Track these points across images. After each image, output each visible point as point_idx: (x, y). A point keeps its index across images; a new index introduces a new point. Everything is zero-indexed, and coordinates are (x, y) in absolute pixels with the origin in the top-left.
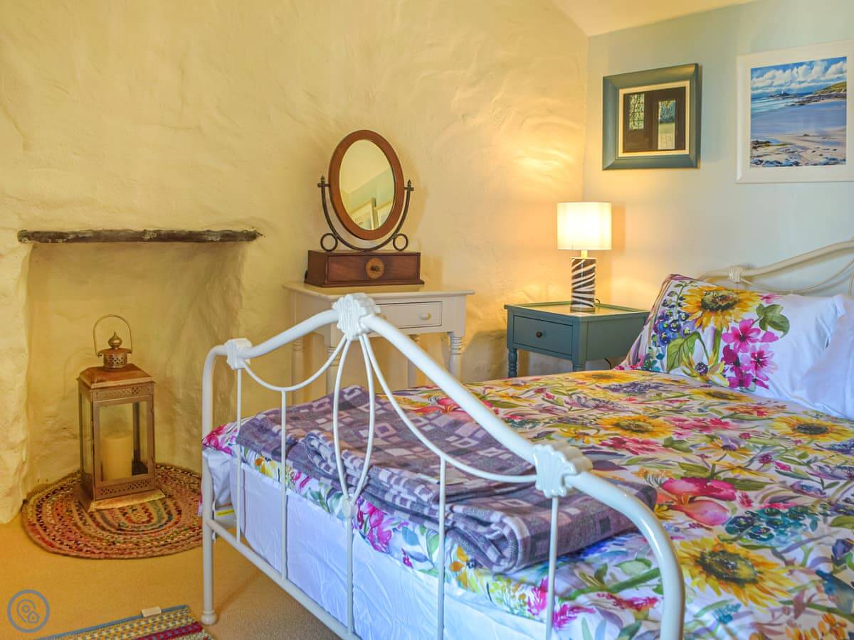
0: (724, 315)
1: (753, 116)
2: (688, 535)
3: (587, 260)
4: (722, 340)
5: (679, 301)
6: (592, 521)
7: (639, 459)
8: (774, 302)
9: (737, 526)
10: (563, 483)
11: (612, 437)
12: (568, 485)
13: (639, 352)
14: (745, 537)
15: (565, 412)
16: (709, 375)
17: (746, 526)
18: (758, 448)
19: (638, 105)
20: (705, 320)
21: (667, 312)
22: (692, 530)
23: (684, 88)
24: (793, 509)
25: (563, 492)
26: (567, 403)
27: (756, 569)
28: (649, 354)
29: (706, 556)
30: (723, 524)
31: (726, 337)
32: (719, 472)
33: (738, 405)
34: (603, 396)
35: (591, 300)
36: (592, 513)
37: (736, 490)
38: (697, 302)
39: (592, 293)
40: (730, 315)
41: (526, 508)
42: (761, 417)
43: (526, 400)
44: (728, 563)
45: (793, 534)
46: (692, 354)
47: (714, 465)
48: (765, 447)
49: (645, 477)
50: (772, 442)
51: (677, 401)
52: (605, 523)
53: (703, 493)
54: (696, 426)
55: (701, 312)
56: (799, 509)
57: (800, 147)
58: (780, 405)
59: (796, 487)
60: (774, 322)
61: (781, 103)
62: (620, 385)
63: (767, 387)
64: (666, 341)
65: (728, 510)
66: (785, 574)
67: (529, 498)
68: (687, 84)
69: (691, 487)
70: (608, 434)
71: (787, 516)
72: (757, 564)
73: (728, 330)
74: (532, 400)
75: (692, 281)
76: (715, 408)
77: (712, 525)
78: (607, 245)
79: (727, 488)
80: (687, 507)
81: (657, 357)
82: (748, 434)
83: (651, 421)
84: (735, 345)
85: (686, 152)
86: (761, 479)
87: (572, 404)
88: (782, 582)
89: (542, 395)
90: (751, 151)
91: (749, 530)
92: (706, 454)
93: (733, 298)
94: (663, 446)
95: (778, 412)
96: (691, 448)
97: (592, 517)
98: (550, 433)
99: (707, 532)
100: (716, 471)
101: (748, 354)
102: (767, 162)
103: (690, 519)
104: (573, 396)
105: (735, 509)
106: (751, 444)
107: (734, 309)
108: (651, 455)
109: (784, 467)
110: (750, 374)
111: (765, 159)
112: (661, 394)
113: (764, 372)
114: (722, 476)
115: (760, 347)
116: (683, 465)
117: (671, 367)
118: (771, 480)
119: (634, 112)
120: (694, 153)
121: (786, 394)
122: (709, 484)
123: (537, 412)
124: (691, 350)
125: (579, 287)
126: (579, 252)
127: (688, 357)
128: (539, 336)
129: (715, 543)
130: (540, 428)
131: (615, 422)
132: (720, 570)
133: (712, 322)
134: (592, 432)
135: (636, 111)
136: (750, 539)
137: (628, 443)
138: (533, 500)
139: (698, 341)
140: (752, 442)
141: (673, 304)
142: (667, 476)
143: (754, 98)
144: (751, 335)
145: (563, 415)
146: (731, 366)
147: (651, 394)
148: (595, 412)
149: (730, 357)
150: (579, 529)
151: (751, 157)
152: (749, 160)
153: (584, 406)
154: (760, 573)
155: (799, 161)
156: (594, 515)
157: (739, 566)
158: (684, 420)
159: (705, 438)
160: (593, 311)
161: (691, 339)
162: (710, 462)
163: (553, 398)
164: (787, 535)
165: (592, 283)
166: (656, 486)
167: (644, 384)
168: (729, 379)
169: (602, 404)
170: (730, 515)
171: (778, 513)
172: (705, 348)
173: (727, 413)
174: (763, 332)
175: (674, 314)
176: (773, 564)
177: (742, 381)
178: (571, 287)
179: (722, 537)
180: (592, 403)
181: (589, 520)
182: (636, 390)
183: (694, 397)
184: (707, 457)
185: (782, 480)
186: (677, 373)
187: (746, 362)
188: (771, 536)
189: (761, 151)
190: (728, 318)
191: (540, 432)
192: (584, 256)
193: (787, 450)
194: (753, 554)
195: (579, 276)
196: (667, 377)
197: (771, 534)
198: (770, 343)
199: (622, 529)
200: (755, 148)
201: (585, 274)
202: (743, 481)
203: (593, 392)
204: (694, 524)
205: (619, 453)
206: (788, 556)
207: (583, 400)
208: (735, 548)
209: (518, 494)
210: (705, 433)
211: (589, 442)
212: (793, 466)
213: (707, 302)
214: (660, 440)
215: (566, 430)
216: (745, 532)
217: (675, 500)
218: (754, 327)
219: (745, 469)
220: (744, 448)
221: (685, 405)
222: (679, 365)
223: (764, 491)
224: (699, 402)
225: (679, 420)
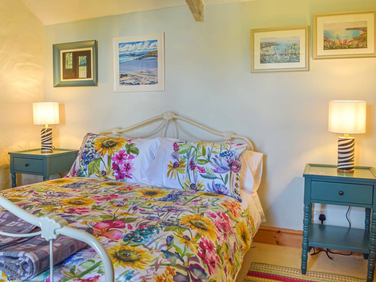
0: (112, 149)
1: (120, 63)
2: (108, 246)
3: (48, 129)
4: (112, 160)
5: (92, 145)
6: (66, 248)
7: (82, 216)
8: (132, 142)
9: (128, 238)
10: (55, 233)
11: (68, 208)
12: (57, 234)
13: (75, 169)
14: (131, 242)
15: (44, 200)
16: (107, 176)
17: (132, 238)
18: (131, 204)
19: (69, 58)
20: (104, 152)
21: (87, 150)
22: (110, 243)
23: (90, 51)
24: (149, 227)
25: (55, 237)
26: (45, 196)
27: (138, 254)
28: (80, 169)
29: (117, 253)
30: (122, 239)
31: (113, 159)
32: (118, 217)
33: (121, 187)
34: (61, 190)
35: (50, 147)
36: (66, 244)
37: (125, 223)
38: (100, 145)
39: (51, 144)
40: (115, 149)
41: (34, 247)
42: (131, 191)
43: (25, 197)
44: (127, 254)
45: (151, 237)
46: (99, 167)
47: (115, 214)
48: (134, 203)
49: (86, 224)
50: (137, 201)
51: (95, 188)
52: (72, 247)
53: (112, 227)
54: (105, 198)
55: (102, 149)
56: (151, 226)
57: (140, 77)
58: (137, 185)
59: (149, 218)
60: (132, 150)
61: (132, 58)
62: (68, 185)
63: (131, 178)
64: (87, 163)
65: (123, 232)
66: (150, 254)
67: (34, 242)
68: (91, 49)
69: (106, 225)
70: (67, 207)
71: (147, 230)
72: (138, 252)
73: (114, 155)
74: (28, 196)
75: (97, 135)
76: (112, 189)
77: (118, 239)
78: (57, 121)
79: (121, 223)
80: (106, 234)
81: (84, 170)
82: (127, 199)
83: (85, 199)
84: (117, 162)
85: (92, 79)
86: (134, 217)
87: (48, 196)
88: (149, 258)
89: (32, 194)
90: (120, 78)
91: (133, 239)
92: (111, 210)
93: (115, 142)
94: (92, 209)
95: (138, 188)
96: (104, 208)
97: (66, 246)
98: (39, 210)
99: (116, 243)
100: (116, 216)
101: (123, 165)
102: (126, 83)
103: (108, 239)
104: (47, 192)
105: (126, 231)
106: (129, 203)
107: (116, 146)
108: (87, 214)
109: (143, 211)
110: (124, 173)
111: (125, 82)
112: (87, 186)
113: (130, 172)
114: (119, 218)
115: (128, 161)
116: (102, 216)
117: (90, 174)
118: (138, 216)
119: (68, 61)
120: (95, 79)
121: (139, 180)
122: (114, 222)
123: (31, 202)
124: (99, 165)
125: (45, 141)
126: (44, 125)
127: (98, 169)
128: (26, 166)
129: (120, 247)
130: (34, 209)
131: (69, 201)
132: (124, 258)
133: (107, 153)
134: (59, 207)
135: (68, 60)
136: (133, 243)
137: (76, 210)
138: (37, 243)
139: (101, 161)
140: (128, 202)
141: (89, 146)
142: (95, 222)
143: (120, 56)
144: (124, 157)
145: (44, 201)
146: (116, 171)
147: (83, 187)
148: (59, 198)
149: (116, 167)
150: (61, 252)
151: (120, 81)
152: (119, 82)
153: (53, 196)
154: (140, 256)
155: (139, 83)
156: (67, 245)
157: (131, 254)
158: (99, 197)
159: (109, 203)
160: (52, 152)
161: (99, 160)
162: (113, 213)
163: (38, 194)
164: (148, 238)
165: (50, 139)
166: (91, 227)
167: (79, 183)
168: (116, 176)
169: (61, 194)
170: (124, 234)
171: (143, 230)
172: (104, 164)
173: (116, 191)
174: (128, 155)
175: (90, 151)
176: (144, 251)
177: (121, 176)
178: (41, 142)
179: (122, 244)
180: (57, 194)
181: (65, 247)
182: (76, 186)
183: (102, 186)
184: (111, 211)
185: (143, 216)
186: (93, 176)
187: (122, 168)
188: (142, 240)
189: (124, 78)
190: (114, 150)
191: (34, 211)
192: (47, 127)
193: (143, 203)
194: (136, 248)
195: (45, 136)
196: (89, 178)
197: (142, 239)
198: (131, 160)
199: (80, 249)
200: (121, 77)
201: (47, 135)
202: (128, 219)
203: (56, 189)
204: (110, 241)
205: (73, 215)
206: (150, 247)
207: (52, 194)
208: (129, 247)
209: (28, 241)
210: (109, 201)
211: (58, 212)
212: (146, 210)
213: (104, 144)
214: (90, 206)
215: (46, 208)
216: (131, 240)
217: (100, 232)
218: (124, 153)
219: (127, 214)
220: (126, 205)
221: (98, 190)
222: (94, 173)
223: (137, 222)
224: (104, 188)
225: (97, 197)
